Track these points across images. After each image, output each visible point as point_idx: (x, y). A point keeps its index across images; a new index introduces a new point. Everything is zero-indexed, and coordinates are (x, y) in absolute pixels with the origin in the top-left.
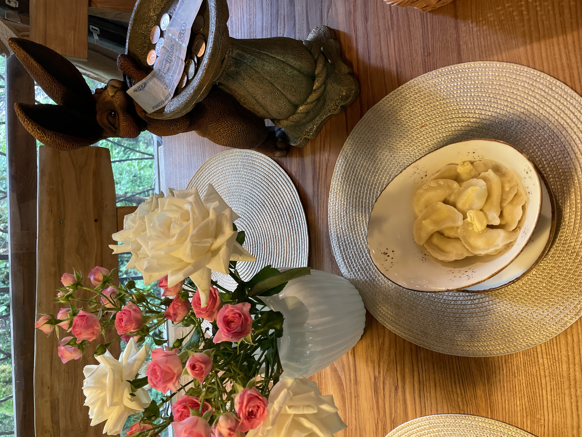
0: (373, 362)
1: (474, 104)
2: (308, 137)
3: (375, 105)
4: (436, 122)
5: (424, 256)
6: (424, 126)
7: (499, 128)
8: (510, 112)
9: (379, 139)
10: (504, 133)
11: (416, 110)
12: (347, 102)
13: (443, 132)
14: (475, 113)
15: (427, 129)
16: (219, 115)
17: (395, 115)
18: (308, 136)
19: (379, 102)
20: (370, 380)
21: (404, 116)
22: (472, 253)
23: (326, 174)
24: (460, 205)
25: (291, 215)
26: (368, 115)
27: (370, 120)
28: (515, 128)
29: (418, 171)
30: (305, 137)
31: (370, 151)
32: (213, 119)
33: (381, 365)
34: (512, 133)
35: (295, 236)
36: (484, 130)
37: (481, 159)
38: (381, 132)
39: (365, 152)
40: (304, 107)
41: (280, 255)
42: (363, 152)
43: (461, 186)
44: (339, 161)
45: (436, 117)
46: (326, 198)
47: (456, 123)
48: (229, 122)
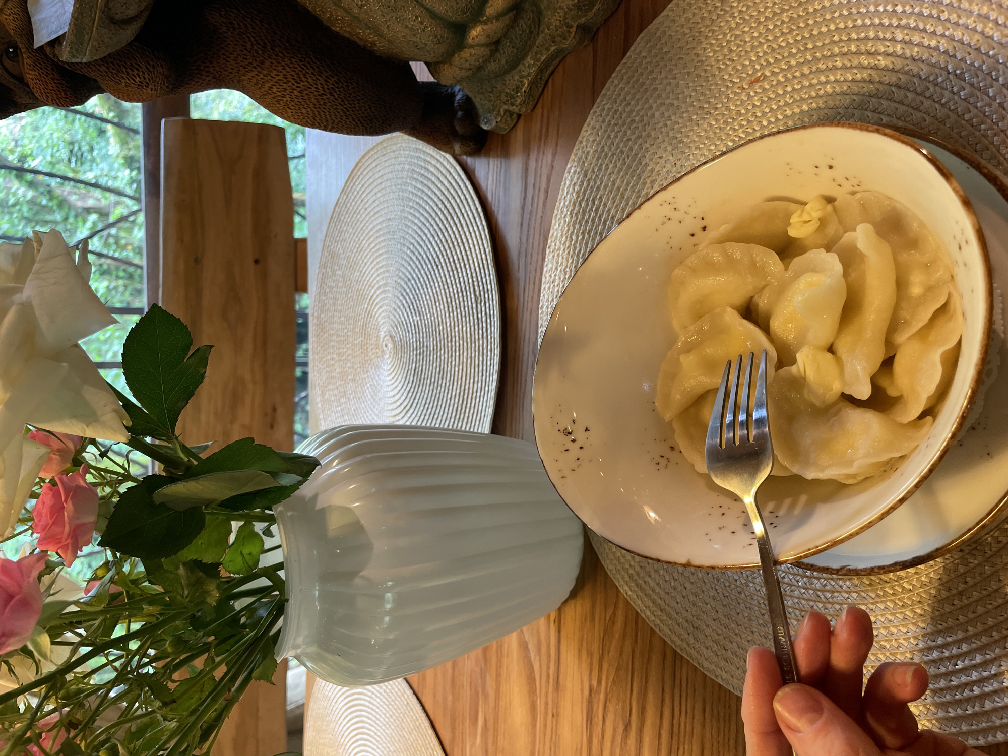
0: (590, 654)
1: (894, 11)
2: (511, 108)
3: (654, 22)
4: (790, 67)
5: (668, 453)
6: (757, 80)
7: (955, 89)
8: (991, 38)
9: (653, 116)
10: (965, 104)
11: (744, 32)
12: (591, 14)
13: (802, 99)
14: (893, 40)
15: (764, 89)
16: (260, 52)
17: (694, 48)
18: (512, 104)
19: (664, 13)
20: (582, 690)
21: (715, 52)
22: (785, 468)
23: (544, 203)
24: (776, 324)
25: (478, 293)
26: (637, 51)
27: (641, 63)
28: (1001, 92)
29: (676, 216)
30: (506, 107)
31: (631, 149)
32: (247, 62)
33: (605, 666)
34: (990, 106)
35: (481, 342)
36: (910, 95)
37: (857, 189)
38: (659, 96)
39: (622, 152)
40: (479, 29)
41: (456, 378)
42: (617, 149)
43: (786, 269)
44: (569, 172)
45: (791, 55)
46: (540, 262)
47: (839, 72)
48: (289, 69)
